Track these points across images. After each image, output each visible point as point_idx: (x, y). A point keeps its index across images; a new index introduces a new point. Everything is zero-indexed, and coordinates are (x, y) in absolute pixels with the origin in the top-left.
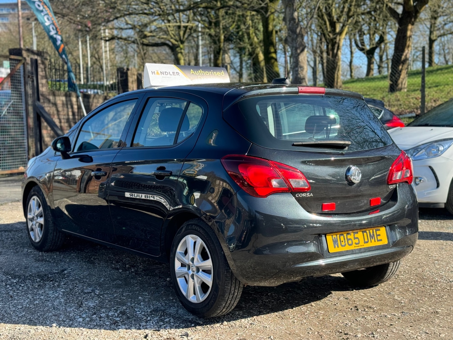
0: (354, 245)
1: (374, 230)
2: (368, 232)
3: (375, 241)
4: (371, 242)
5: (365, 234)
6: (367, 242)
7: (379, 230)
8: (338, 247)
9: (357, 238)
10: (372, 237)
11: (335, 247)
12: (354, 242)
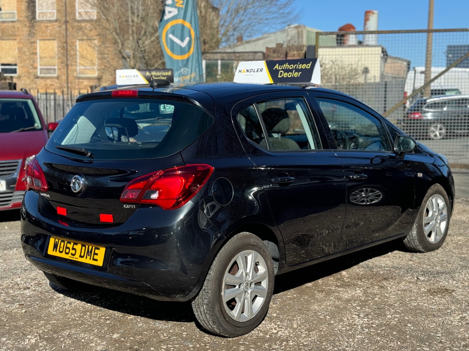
0: (70, 254)
1: (94, 247)
2: (87, 247)
3: (90, 259)
4: (86, 258)
5: (84, 248)
6: (82, 257)
7: (99, 249)
8: (56, 251)
9: (75, 249)
10: (89, 253)
11: (53, 251)
12: (70, 252)
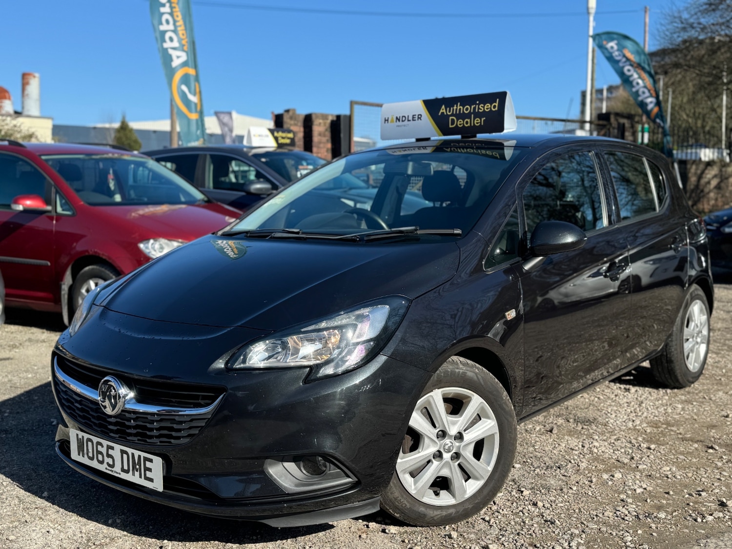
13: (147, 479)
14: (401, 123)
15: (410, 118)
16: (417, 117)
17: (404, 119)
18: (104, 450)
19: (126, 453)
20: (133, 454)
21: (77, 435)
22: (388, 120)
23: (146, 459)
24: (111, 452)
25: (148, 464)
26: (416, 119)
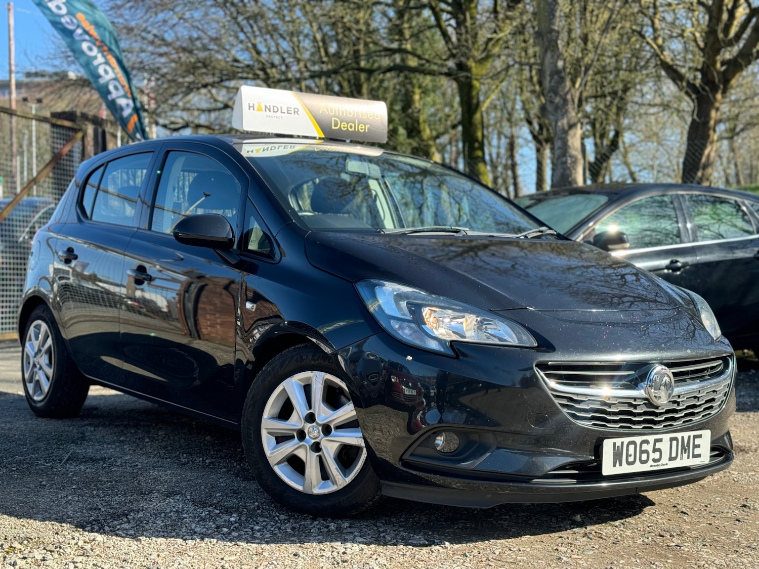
13: (695, 456)
14: (272, 113)
15: (285, 110)
16: (292, 110)
17: (276, 110)
18: (649, 447)
19: (676, 439)
20: (683, 438)
21: (614, 444)
22: (253, 107)
23: (695, 437)
24: (658, 445)
25: (697, 441)
26: (292, 112)
